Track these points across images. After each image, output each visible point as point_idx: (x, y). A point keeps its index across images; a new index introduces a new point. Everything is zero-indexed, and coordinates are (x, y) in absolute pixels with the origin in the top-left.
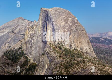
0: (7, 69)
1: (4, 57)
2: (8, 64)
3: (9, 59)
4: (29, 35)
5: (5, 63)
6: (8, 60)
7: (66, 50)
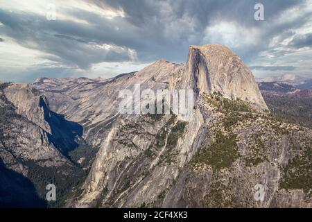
4: (175, 83)
7: (225, 101)
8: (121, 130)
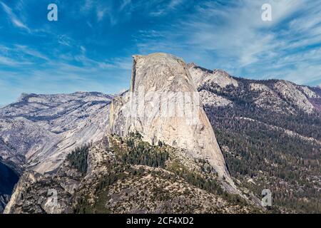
0: (68, 187)
1: (67, 164)
2: (71, 178)
3: (75, 168)
4: (116, 114)
5: (65, 175)
6: (73, 170)
7: (142, 146)
8: (28, 191)
